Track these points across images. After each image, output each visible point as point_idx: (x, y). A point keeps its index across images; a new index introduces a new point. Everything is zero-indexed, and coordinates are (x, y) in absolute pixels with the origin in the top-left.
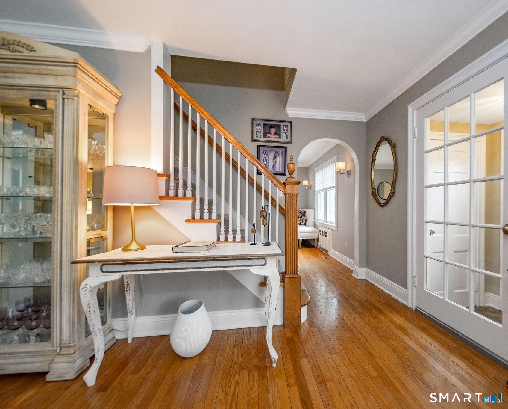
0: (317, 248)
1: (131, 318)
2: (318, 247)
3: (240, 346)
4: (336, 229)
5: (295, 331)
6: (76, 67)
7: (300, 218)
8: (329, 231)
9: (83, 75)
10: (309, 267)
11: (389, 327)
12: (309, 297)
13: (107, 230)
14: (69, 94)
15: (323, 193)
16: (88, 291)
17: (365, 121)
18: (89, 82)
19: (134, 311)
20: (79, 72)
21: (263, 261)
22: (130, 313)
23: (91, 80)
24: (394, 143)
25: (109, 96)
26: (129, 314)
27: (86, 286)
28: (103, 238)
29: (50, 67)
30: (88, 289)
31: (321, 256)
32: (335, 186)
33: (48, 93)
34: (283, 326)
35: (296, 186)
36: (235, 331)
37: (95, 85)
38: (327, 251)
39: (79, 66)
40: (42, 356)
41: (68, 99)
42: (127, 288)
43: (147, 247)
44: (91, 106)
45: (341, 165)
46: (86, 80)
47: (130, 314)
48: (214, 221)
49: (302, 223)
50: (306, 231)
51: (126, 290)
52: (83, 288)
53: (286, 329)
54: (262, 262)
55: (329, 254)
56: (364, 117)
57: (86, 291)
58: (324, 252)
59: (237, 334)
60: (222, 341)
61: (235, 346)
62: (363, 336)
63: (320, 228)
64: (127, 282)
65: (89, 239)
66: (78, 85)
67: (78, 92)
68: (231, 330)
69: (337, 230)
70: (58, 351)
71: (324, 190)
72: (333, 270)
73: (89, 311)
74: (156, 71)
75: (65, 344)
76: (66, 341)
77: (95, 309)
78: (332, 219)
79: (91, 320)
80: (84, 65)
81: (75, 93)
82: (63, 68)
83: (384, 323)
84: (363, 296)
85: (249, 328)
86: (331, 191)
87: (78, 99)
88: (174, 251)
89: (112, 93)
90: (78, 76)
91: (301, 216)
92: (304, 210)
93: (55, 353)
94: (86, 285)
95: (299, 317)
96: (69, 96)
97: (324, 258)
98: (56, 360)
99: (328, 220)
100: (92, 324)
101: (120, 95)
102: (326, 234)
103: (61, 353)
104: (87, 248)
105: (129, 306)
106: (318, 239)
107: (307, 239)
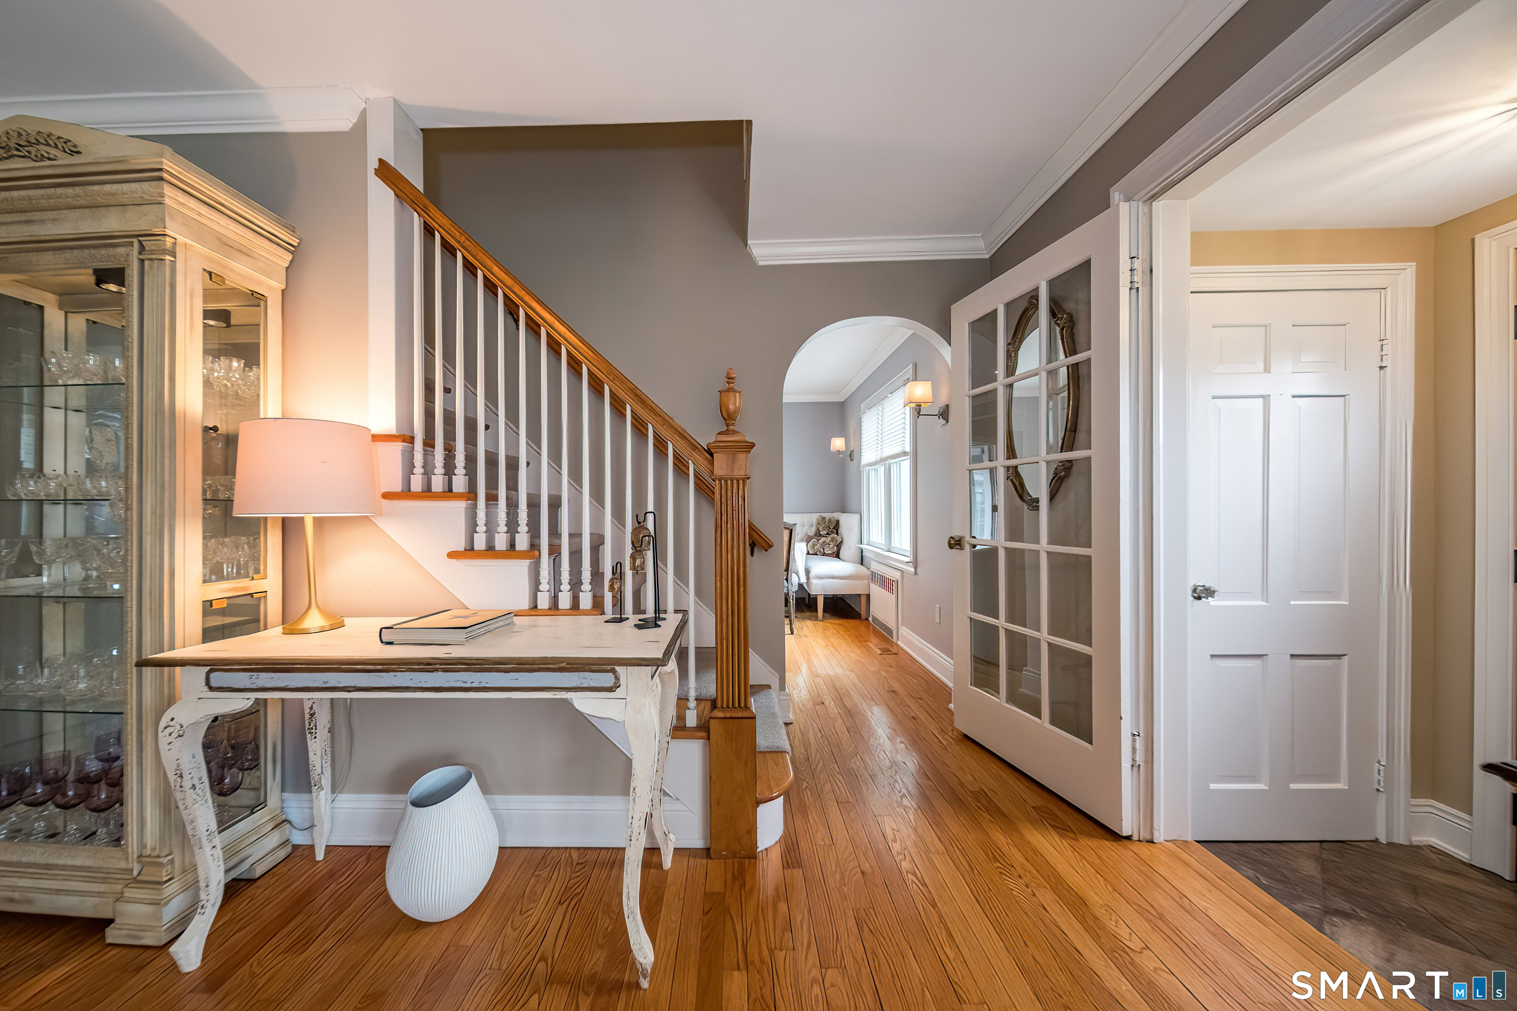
0: (867, 619)
1: (323, 796)
2: (870, 619)
3: (573, 903)
4: (913, 570)
5: (736, 873)
6: (161, 179)
7: (823, 539)
8: (896, 575)
9: (182, 198)
10: (831, 672)
11: (1034, 895)
12: (788, 774)
13: (265, 577)
14: (153, 248)
15: (881, 469)
16: (175, 735)
17: (987, 256)
18: (200, 214)
19: (326, 781)
20: (168, 190)
21: (610, 676)
22: (315, 785)
23: (204, 210)
24: (1068, 313)
25: (263, 248)
26: (314, 789)
27: (171, 723)
28: (252, 596)
29: (108, 188)
30: (176, 731)
31: (874, 645)
32: (908, 448)
33: (111, 251)
34: (707, 852)
35: (742, 456)
36: (575, 855)
37: (220, 222)
38: (889, 631)
39: (165, 176)
40: (104, 880)
41: (151, 259)
42: (310, 724)
43: (347, 621)
44: (213, 275)
45: (921, 390)
46: (192, 209)
47: (316, 787)
48: (522, 555)
49: (830, 552)
50: (836, 574)
51: (309, 729)
52: (166, 728)
53: (714, 865)
54: (606, 679)
55: (895, 640)
56: (981, 244)
57: (170, 734)
58: (884, 635)
59: (578, 864)
60: (532, 881)
61: (560, 903)
62: (941, 917)
63: (875, 567)
64: (311, 708)
65: (211, 601)
66: (168, 222)
67: (173, 241)
68: (566, 848)
69: (916, 573)
70: (135, 873)
71: (882, 460)
72: (896, 686)
73: (181, 787)
74: (378, 172)
75: (149, 856)
76: (153, 849)
77: (196, 781)
78: (903, 541)
79: (186, 808)
80: (180, 173)
81: (165, 245)
82: (134, 186)
83: (1020, 877)
84: (971, 779)
85: (613, 849)
86: (902, 463)
87: (173, 259)
88: (384, 639)
89: (272, 238)
90: (167, 201)
91: (828, 534)
92: (836, 515)
93: (131, 877)
94: (172, 719)
95: (752, 831)
96: (153, 254)
97: (879, 652)
98: (130, 893)
99: (896, 543)
100: (190, 818)
101: (296, 244)
102: (886, 583)
103: (141, 878)
104: (204, 622)
105: (314, 768)
106: (868, 596)
107: (843, 595)
